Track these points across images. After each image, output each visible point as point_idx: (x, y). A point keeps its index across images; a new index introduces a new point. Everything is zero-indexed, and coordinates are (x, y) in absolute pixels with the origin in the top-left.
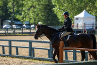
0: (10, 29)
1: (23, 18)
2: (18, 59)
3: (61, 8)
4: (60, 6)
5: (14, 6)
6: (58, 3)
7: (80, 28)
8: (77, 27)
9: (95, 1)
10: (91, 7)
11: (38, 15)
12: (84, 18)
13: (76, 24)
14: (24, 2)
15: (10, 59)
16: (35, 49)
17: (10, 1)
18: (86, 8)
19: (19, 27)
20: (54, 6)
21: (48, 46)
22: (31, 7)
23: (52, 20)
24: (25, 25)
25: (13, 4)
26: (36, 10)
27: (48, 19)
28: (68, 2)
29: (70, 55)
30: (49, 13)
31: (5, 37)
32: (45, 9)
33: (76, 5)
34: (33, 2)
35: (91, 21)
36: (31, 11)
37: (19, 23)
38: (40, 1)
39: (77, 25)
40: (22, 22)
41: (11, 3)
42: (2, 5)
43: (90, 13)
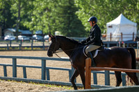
0: (15, 42)
1: (33, 25)
2: (26, 84)
3: (87, 11)
4: (85, 8)
5: (20, 9)
6: (82, 4)
7: (115, 39)
8: (111, 38)
9: (137, 1)
10: (130, 10)
11: (54, 21)
12: (120, 25)
13: (108, 34)
14: (34, 3)
15: (14, 84)
16: (50, 70)
17: (15, 2)
18: (123, 12)
19: (28, 38)
20: (77, 9)
21: (68, 65)
22: (45, 10)
23: (75, 28)
24: (35, 36)
25: (18, 5)
26: (51, 14)
27: (68, 26)
28: (97, 2)
29: (101, 78)
30: (71, 18)
31: (8, 52)
32: (65, 12)
33: (108, 8)
34: (48, 3)
35: (131, 29)
36: (44, 16)
37: (27, 32)
38: (57, 2)
39: (111, 35)
40: (32, 31)
41: (15, 5)
42: (3, 8)
43: (130, 19)
